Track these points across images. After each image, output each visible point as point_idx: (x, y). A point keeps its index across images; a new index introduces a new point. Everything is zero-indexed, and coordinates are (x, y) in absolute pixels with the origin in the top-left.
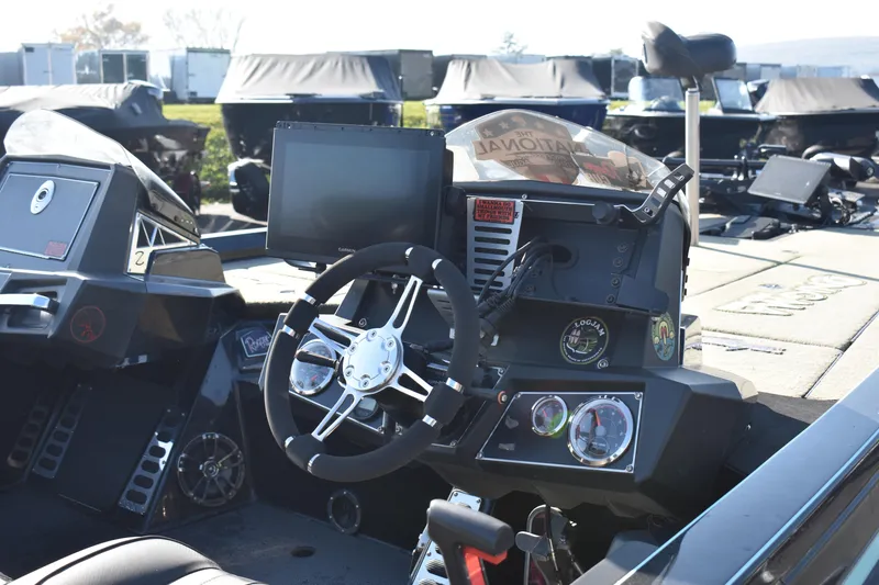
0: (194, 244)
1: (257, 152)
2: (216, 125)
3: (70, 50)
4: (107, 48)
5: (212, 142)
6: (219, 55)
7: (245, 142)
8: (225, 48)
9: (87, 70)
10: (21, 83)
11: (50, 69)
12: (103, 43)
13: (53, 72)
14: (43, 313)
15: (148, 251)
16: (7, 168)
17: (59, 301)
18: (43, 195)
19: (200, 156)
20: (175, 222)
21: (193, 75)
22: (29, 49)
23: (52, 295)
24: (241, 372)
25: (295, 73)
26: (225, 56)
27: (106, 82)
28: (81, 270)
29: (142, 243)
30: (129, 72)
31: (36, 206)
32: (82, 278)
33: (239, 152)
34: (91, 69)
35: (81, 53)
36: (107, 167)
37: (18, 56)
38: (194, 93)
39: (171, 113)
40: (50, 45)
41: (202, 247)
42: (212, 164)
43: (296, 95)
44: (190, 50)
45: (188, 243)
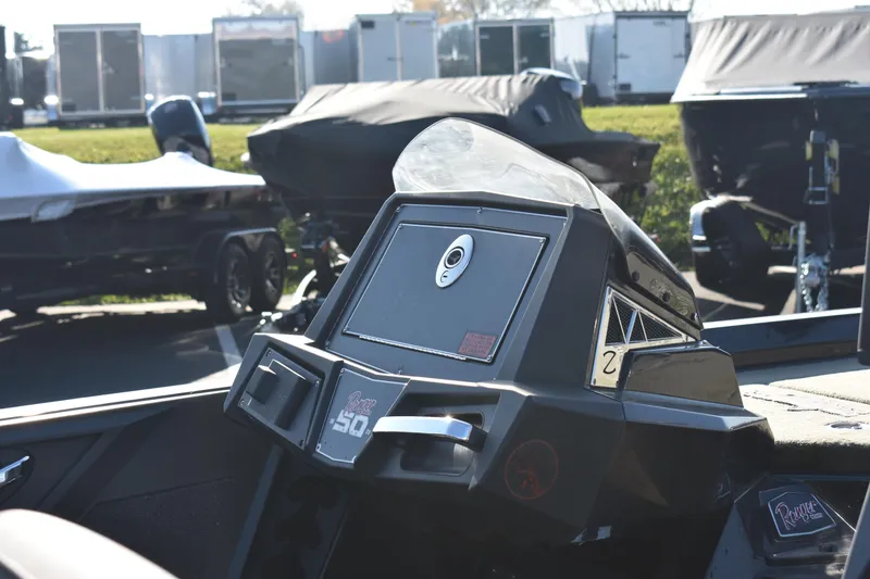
0: (691, 339)
1: (741, 183)
2: (670, 138)
3: (429, 23)
4: (484, 17)
5: (662, 167)
6: (668, 21)
7: (721, 168)
8: (676, 8)
9: (455, 55)
10: (354, 79)
11: (398, 55)
12: (478, 10)
13: (402, 59)
14: (459, 448)
15: (621, 350)
16: (396, 214)
17: (487, 429)
18: (455, 257)
19: (643, 191)
20: (663, 302)
21: (623, 56)
22: (367, 24)
23: (474, 419)
24: (770, 562)
25: (811, 46)
26: (680, 23)
27: (484, 73)
28: (520, 380)
29: (614, 337)
30: (522, 55)
31: (444, 275)
32: (526, 394)
33: (710, 185)
34: (461, 52)
35: (446, 27)
36: (559, 211)
37: (350, 35)
38: (626, 87)
39: (597, 119)
40: (398, 16)
41: (704, 345)
42: (661, 205)
43: (812, 85)
44: (620, 15)
45: (683, 338)
